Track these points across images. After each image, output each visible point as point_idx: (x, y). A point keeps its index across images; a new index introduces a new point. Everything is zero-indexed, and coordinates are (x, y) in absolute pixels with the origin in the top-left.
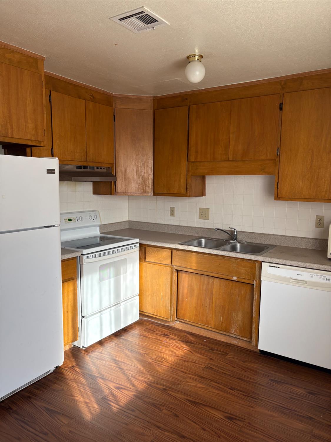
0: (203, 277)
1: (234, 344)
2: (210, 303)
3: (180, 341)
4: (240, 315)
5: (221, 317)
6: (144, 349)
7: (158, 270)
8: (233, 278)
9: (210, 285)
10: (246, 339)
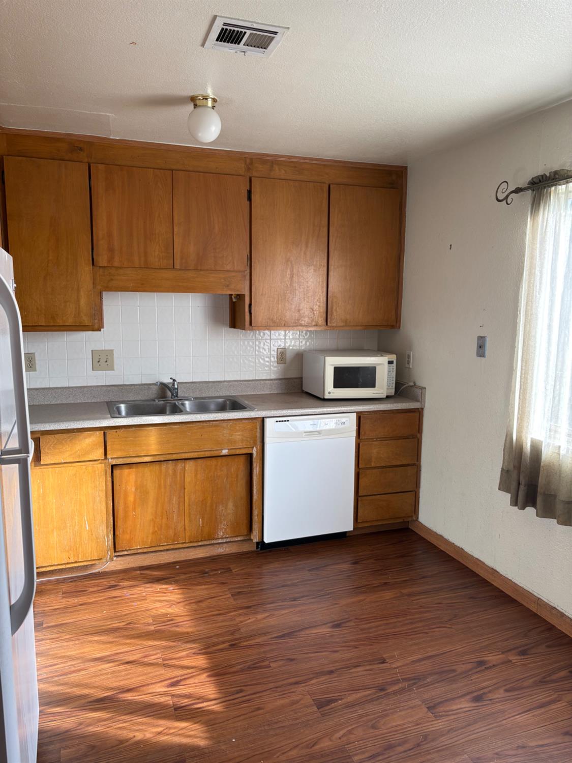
0: (164, 466)
1: (218, 554)
2: (179, 503)
3: (147, 583)
4: (231, 505)
5: (201, 520)
6: (117, 620)
7: (75, 475)
8: (222, 452)
9: (178, 474)
10: (239, 539)
